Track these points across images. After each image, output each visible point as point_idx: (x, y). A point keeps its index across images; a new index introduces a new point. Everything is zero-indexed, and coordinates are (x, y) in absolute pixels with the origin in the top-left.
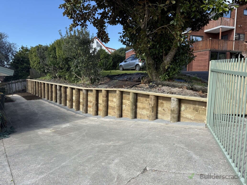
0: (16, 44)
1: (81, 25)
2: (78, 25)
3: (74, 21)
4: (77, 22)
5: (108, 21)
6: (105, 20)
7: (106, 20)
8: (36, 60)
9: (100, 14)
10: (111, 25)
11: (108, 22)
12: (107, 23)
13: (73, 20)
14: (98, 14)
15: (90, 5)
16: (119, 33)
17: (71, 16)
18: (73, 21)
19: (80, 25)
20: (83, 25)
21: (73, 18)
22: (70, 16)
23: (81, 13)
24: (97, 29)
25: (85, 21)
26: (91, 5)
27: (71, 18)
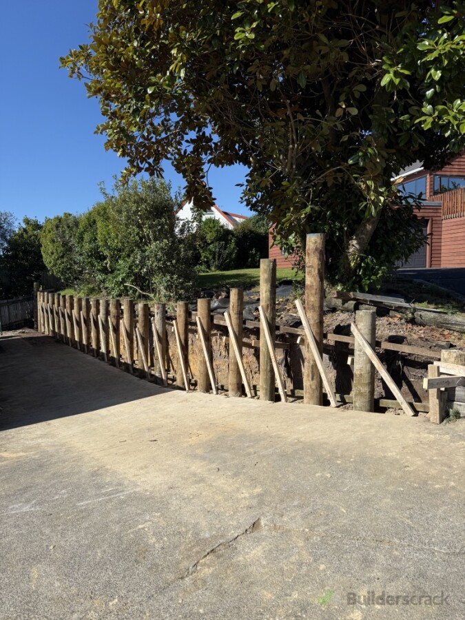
0: (11, 215)
1: (147, 170)
2: (140, 170)
3: (131, 162)
4: (137, 163)
5: (210, 157)
6: (203, 156)
7: (206, 154)
8: (55, 251)
9: (192, 141)
10: (218, 167)
11: (210, 161)
12: (208, 163)
13: (129, 158)
14: (187, 141)
15: (169, 120)
16: (237, 185)
17: (123, 151)
18: (128, 161)
19: (145, 171)
20: (151, 170)
21: (128, 155)
22: (121, 150)
23: (146, 142)
24: (184, 177)
25: (157, 161)
26: (170, 122)
27: (123, 155)
